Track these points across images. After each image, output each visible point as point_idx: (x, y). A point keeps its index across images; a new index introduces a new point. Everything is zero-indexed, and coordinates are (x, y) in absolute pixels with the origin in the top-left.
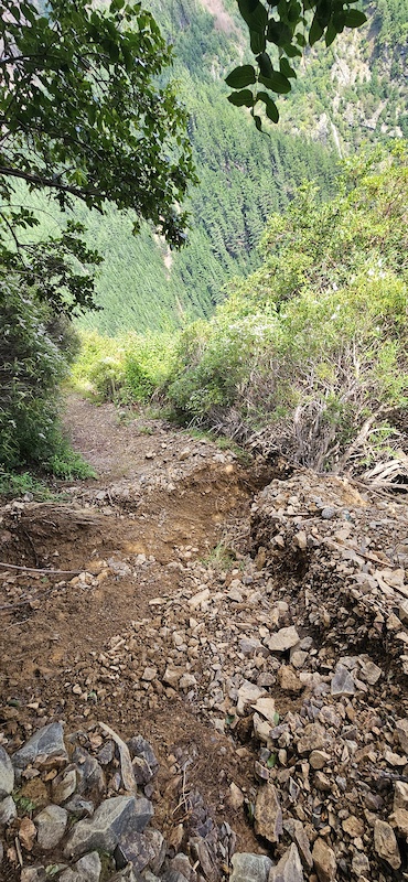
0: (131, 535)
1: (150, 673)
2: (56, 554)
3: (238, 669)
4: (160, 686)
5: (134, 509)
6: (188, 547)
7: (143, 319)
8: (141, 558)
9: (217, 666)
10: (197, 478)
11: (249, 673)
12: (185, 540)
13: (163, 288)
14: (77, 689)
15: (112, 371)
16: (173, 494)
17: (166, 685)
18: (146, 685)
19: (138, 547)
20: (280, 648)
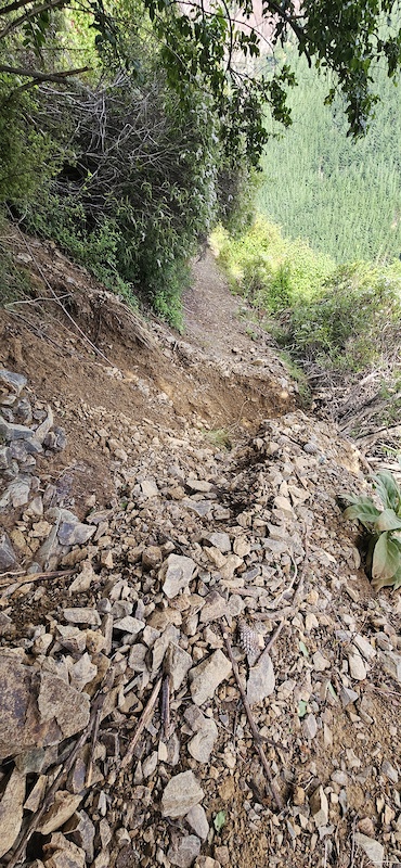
0: (169, 377)
1: (103, 433)
2: (111, 347)
3: (156, 475)
4: (103, 442)
5: (187, 366)
6: (203, 421)
7: (339, 254)
8: (163, 396)
9: (146, 464)
10: (251, 383)
11: (161, 483)
12: (206, 415)
13: (382, 232)
14: (58, 404)
15: (264, 270)
16: (223, 380)
17: (107, 445)
18: (96, 435)
19: (168, 388)
20: (192, 486)
